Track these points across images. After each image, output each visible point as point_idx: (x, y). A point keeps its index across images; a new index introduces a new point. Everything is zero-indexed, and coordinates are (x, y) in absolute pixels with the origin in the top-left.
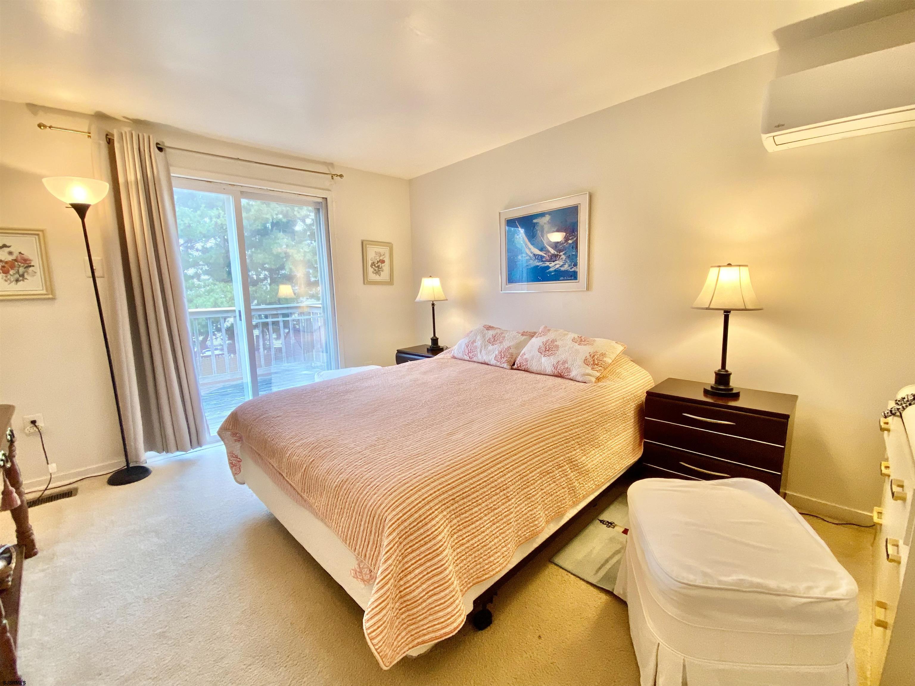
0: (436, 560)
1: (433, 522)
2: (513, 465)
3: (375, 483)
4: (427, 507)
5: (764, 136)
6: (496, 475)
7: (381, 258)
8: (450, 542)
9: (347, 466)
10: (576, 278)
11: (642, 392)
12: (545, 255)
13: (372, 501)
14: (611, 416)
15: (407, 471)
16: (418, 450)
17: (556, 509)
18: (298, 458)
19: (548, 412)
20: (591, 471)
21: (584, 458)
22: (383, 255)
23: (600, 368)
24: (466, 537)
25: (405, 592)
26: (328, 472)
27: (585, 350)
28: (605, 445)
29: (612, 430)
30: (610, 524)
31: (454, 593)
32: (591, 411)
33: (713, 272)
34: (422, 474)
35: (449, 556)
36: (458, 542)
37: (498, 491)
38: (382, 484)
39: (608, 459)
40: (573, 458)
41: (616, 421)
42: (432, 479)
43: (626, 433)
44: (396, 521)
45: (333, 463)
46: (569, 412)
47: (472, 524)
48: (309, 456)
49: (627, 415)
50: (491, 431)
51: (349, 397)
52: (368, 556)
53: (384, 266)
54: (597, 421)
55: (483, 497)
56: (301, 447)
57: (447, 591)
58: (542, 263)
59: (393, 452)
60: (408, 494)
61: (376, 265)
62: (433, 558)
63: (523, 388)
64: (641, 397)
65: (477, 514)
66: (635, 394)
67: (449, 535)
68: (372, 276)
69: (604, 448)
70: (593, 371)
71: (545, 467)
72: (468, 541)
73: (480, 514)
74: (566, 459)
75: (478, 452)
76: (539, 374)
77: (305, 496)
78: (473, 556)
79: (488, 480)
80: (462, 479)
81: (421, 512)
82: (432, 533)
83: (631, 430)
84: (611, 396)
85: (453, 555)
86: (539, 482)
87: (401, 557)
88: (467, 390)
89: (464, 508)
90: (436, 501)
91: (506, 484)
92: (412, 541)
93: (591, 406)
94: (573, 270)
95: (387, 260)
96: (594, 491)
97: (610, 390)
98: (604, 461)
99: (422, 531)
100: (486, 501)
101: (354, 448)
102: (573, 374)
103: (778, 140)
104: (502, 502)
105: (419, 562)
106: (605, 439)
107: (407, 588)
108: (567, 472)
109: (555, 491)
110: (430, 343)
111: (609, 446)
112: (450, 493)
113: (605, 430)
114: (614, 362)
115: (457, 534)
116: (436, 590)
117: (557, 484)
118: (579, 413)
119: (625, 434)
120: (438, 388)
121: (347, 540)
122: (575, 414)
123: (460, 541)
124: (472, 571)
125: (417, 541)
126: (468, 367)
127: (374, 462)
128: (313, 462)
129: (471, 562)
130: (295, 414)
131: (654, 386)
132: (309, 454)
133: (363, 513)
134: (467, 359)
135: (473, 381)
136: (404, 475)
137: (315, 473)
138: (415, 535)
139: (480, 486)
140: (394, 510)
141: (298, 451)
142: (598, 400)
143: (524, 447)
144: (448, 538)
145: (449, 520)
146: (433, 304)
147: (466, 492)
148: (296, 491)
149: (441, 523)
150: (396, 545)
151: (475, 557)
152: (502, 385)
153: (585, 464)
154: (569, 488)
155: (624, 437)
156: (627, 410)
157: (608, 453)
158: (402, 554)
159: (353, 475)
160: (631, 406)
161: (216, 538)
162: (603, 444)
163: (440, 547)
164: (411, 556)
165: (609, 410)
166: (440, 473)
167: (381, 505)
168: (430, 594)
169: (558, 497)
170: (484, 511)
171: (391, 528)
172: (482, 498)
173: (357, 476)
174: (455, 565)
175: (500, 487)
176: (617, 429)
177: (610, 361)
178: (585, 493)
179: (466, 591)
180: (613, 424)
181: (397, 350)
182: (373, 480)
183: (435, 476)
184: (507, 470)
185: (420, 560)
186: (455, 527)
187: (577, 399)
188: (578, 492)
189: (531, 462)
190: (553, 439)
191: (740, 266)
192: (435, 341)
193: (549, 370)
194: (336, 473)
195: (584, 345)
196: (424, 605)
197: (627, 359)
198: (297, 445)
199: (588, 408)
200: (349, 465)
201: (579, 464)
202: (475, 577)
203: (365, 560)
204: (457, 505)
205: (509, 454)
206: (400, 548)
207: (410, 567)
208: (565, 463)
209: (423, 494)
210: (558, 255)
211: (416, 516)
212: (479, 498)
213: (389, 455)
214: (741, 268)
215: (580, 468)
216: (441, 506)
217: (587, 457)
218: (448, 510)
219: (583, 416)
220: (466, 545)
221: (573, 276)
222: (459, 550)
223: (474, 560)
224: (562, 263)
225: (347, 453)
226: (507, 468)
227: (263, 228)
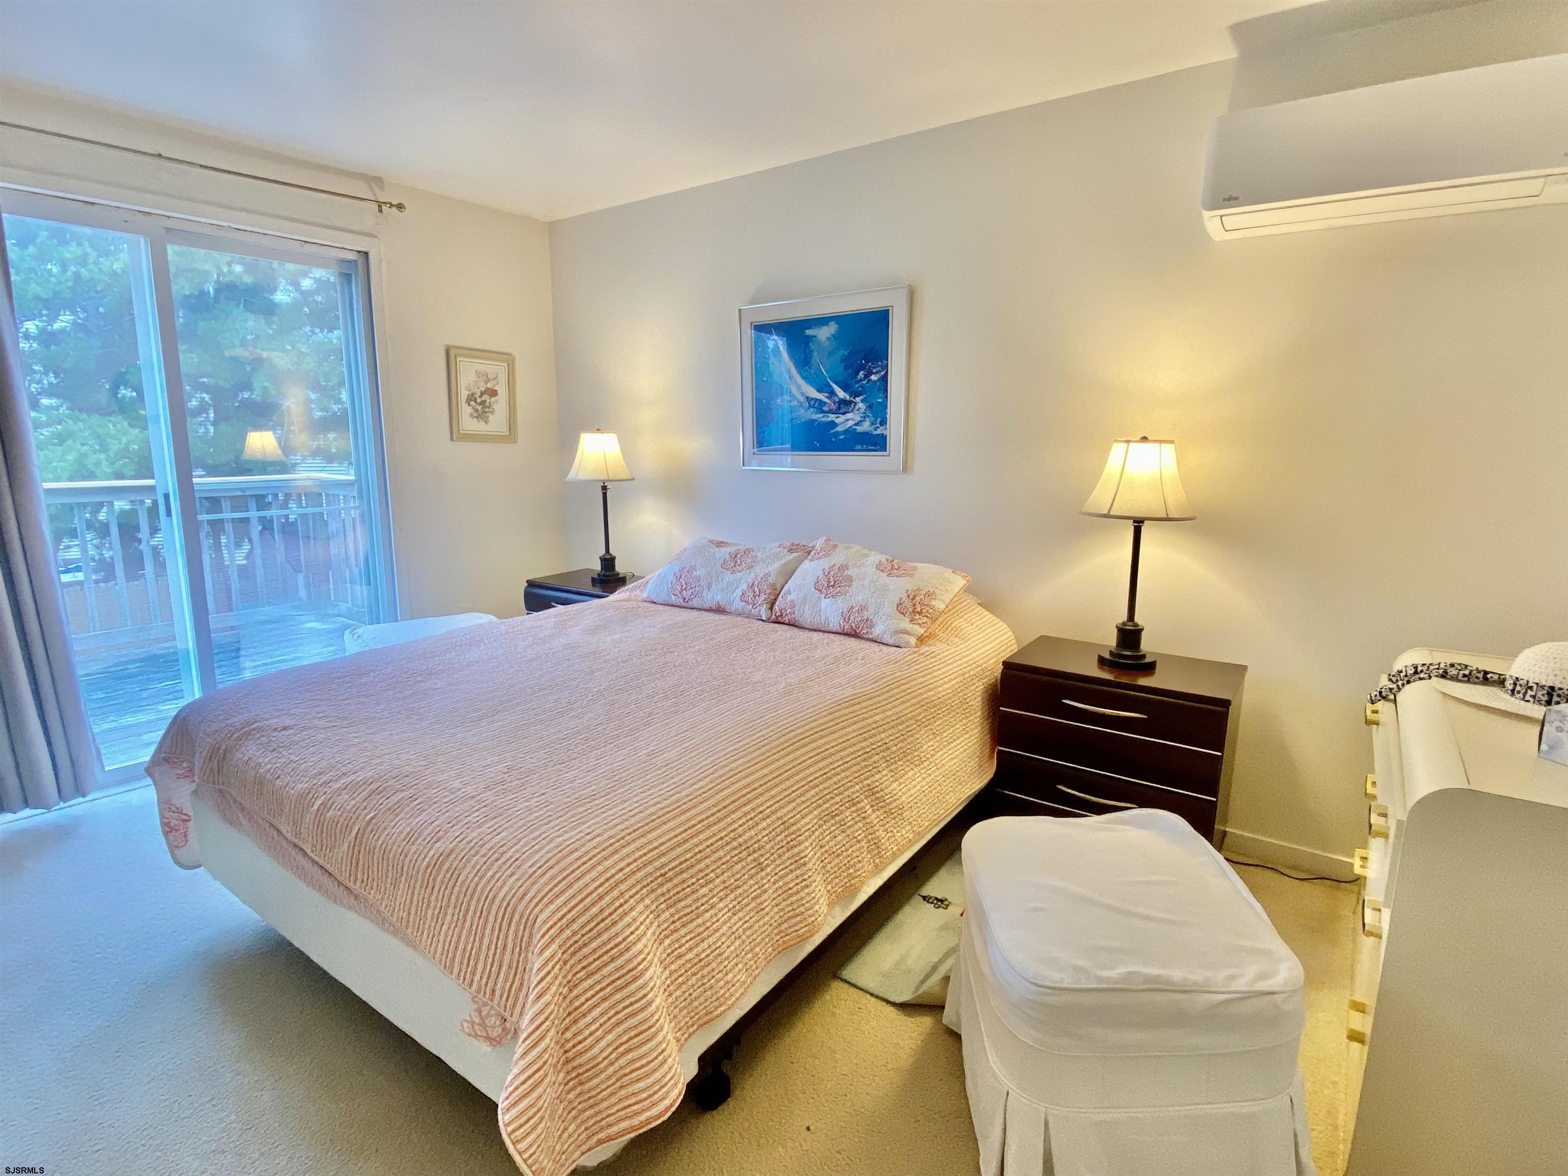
0: (633, 987)
1: (628, 919)
2: (771, 806)
3: (510, 854)
4: (615, 893)
5: (1207, 214)
6: (740, 826)
7: (489, 385)
8: (658, 954)
9: (450, 825)
10: (884, 448)
11: (996, 662)
12: (827, 400)
13: (506, 889)
14: (941, 708)
15: (572, 829)
16: (592, 788)
17: (846, 880)
18: (339, 813)
19: (832, 705)
20: (906, 808)
21: (895, 785)
22: (494, 379)
23: (925, 619)
24: (687, 942)
25: (574, 1050)
26: (409, 839)
27: (898, 587)
28: (931, 760)
29: (944, 732)
30: (940, 903)
31: (664, 1046)
32: (909, 700)
33: (1118, 450)
34: (604, 833)
35: (655, 979)
36: (672, 952)
37: (744, 854)
38: (524, 856)
39: (936, 785)
40: (877, 787)
41: (951, 715)
42: (622, 841)
43: (967, 736)
44: (555, 924)
45: (417, 820)
46: (870, 702)
47: (698, 917)
48: (365, 808)
49: (970, 703)
50: (730, 744)
51: (437, 684)
52: (498, 993)
53: (496, 402)
54: (918, 718)
55: (718, 867)
56: (344, 792)
57: (653, 1043)
58: (822, 415)
59: (544, 794)
60: (578, 872)
61: (479, 400)
62: (627, 984)
63: (788, 658)
64: (995, 670)
65: (705, 899)
66: (984, 666)
67: (656, 940)
68: (469, 423)
69: (929, 765)
70: (912, 626)
71: (827, 805)
72: (691, 949)
73: (712, 898)
74: (864, 789)
75: (707, 785)
76: (815, 630)
77: (357, 887)
78: (699, 975)
79: (726, 836)
80: (679, 838)
81: (603, 903)
82: (624, 940)
83: (976, 731)
84: (943, 670)
85: (664, 977)
86: (817, 833)
87: (566, 988)
88: (680, 665)
89: (683, 889)
90: (632, 881)
91: (759, 841)
92: (585, 957)
93: (908, 691)
94: (878, 432)
95: (502, 389)
96: (911, 843)
97: (941, 659)
98: (929, 789)
99: (605, 937)
100: (723, 873)
101: (459, 789)
102: (877, 631)
103: (1229, 222)
104: (750, 873)
105: (602, 994)
106: (931, 749)
107: (580, 1042)
108: (866, 812)
109: (843, 848)
110: (597, 566)
111: (937, 761)
112: (657, 864)
113: (931, 732)
114: (950, 607)
115: (671, 938)
116: (631, 1043)
117: (848, 836)
118: (887, 704)
119: (965, 739)
120: (623, 662)
121: (453, 967)
122: (880, 707)
123: (676, 949)
124: (696, 1004)
125: (596, 956)
126: (679, 619)
127: (505, 816)
128: (374, 821)
129: (696, 987)
130: (322, 723)
131: (1016, 650)
132: (365, 804)
133: (489, 912)
134: (678, 604)
135: (691, 647)
136: (568, 836)
137: (380, 843)
138: (594, 945)
139: (712, 847)
140: (551, 902)
141: (340, 800)
142: (921, 680)
143: (790, 772)
144: (655, 946)
145: (655, 913)
146: (604, 488)
147: (686, 860)
148: (336, 879)
149: (641, 919)
150: (558, 966)
151: (703, 977)
152: (748, 654)
153: (896, 797)
154: (869, 842)
155: (963, 744)
156: (969, 695)
157: (936, 774)
158: (569, 982)
159: (464, 842)
160: (977, 687)
161: (144, 987)
162: (928, 759)
163: (639, 964)
164: (586, 984)
165: (940, 696)
166: (638, 829)
167: (525, 894)
168: (621, 1049)
169: (849, 859)
170: (720, 892)
171: (547, 937)
172: (716, 869)
173: (472, 844)
174: (667, 993)
175: (748, 847)
176: (952, 729)
177: (942, 606)
178: (896, 848)
179: (686, 1040)
180: (945, 721)
181: (528, 581)
182: (504, 848)
183: (630, 834)
184: (761, 816)
185: (601, 990)
186: (666, 925)
187: (883, 678)
188: (883, 847)
189: (803, 799)
190: (842, 754)
191: (1160, 442)
192: (608, 562)
193: (834, 624)
194: (427, 840)
195: (897, 577)
196: (611, 1070)
197: (970, 600)
198: (335, 786)
199: (903, 694)
200: (454, 822)
201: (886, 798)
202: (702, 1013)
203: (492, 1000)
204: (669, 885)
205: (764, 787)
206: (564, 972)
207: (583, 1004)
208: (861, 796)
209: (607, 870)
210: (851, 402)
211: (595, 910)
212: (711, 869)
213: (535, 800)
214: (1163, 445)
215: (888, 804)
216: (641, 889)
217: (901, 784)
218: (653, 896)
219: (894, 710)
220: (687, 957)
221: (877, 443)
222: (673, 967)
223: (700, 983)
224: (859, 419)
225: (446, 800)
226: (761, 812)
227: (196, 293)
